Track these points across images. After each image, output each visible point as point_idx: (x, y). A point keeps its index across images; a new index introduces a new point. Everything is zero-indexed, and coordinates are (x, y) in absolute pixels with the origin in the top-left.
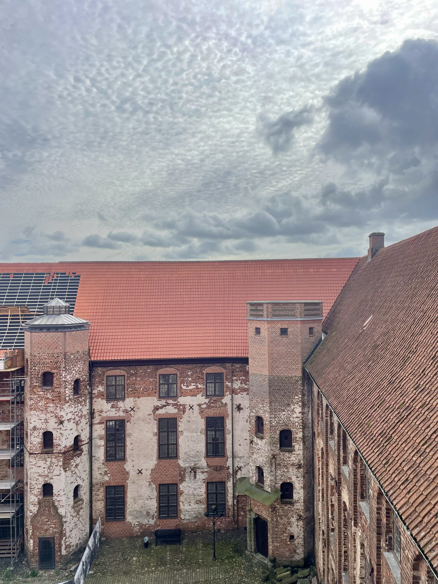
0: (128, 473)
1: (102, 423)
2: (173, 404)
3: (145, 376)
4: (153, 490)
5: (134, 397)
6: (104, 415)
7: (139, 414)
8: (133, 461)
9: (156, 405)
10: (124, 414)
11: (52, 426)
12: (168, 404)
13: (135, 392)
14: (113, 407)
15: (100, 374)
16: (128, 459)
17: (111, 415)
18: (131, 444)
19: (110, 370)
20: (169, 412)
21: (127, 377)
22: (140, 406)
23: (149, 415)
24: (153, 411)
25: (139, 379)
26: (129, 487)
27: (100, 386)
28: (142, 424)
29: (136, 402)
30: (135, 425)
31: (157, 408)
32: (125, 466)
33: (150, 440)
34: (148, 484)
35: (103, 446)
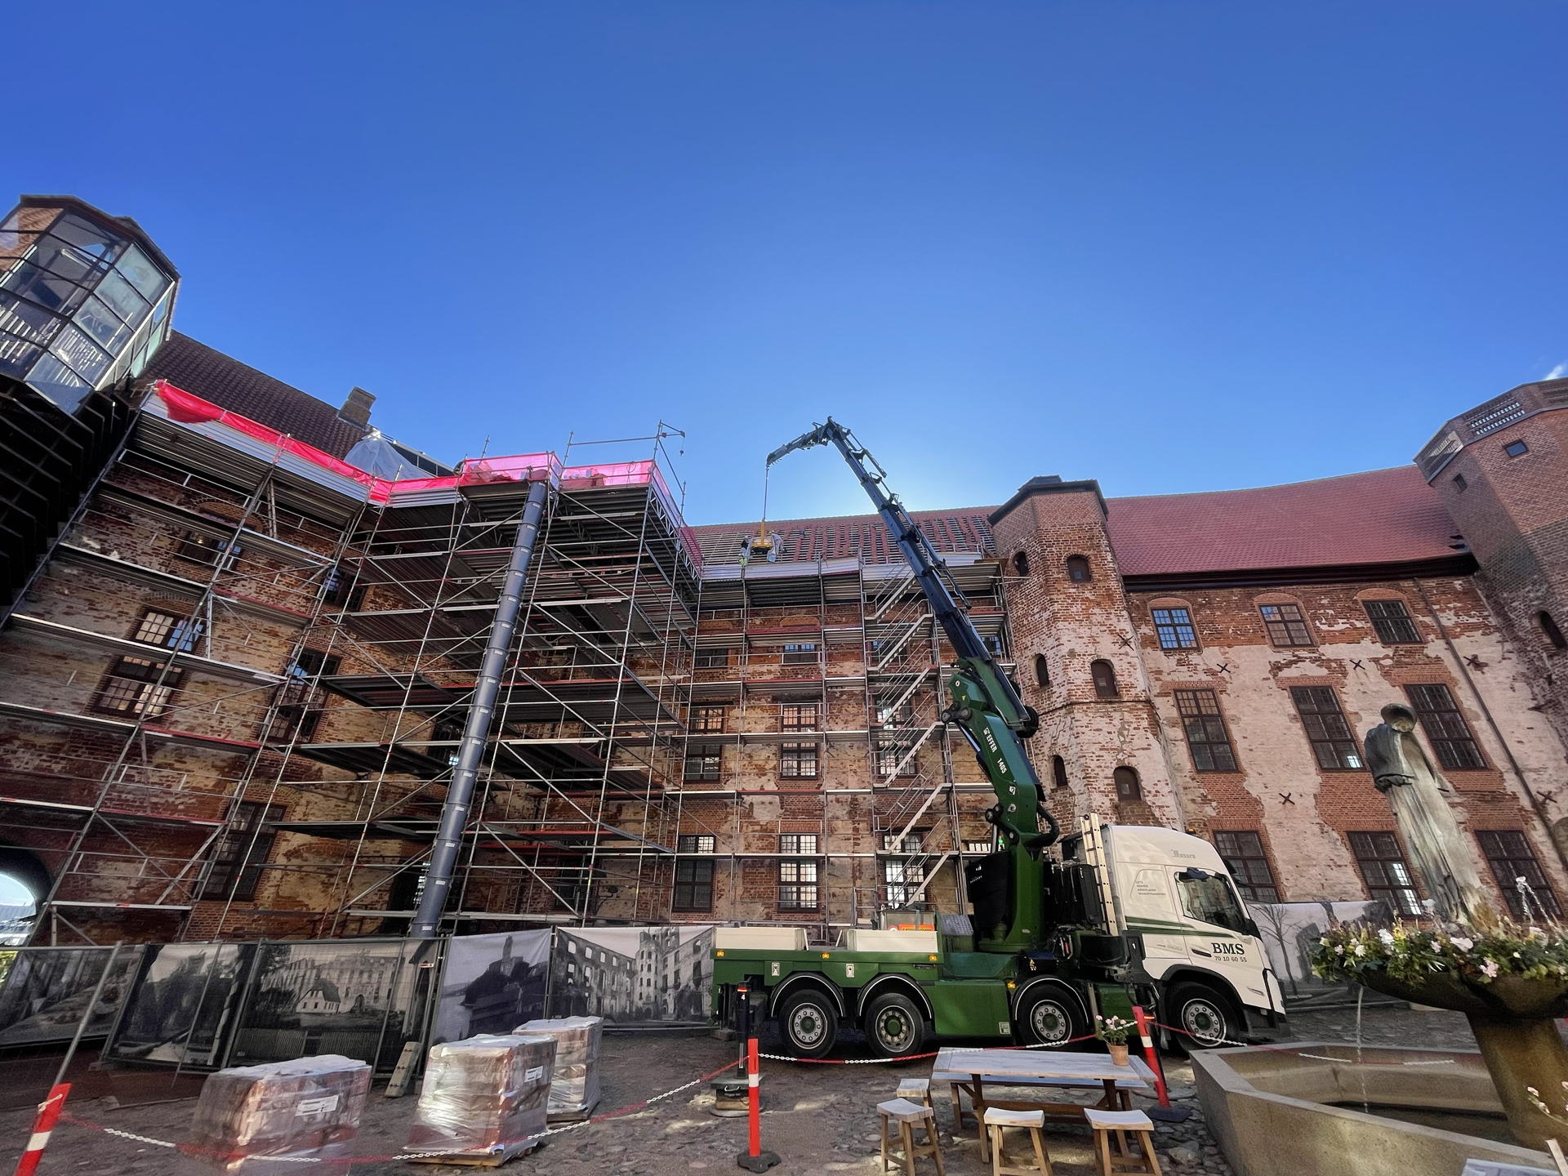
0: (1257, 802)
1: (1167, 694)
2: (1311, 658)
3: (1228, 608)
4: (1335, 844)
5: (1221, 646)
6: (1166, 678)
7: (1241, 677)
8: (1260, 774)
9: (1273, 661)
10: (1210, 678)
11: (1106, 649)
12: (1300, 659)
13: (1219, 636)
14: (1180, 663)
15: (1137, 605)
16: (1248, 771)
17: (1182, 679)
18: (1244, 738)
19: (1155, 597)
20: (1310, 674)
21: (1194, 609)
22: (1238, 661)
23: (1264, 679)
24: (1270, 671)
25: (1218, 613)
26: (1271, 836)
27: (1143, 626)
28: (1255, 696)
29: (1227, 655)
30: (1241, 699)
31: (1276, 668)
32: (1245, 784)
33: (1285, 731)
34: (1316, 829)
35: (1182, 740)
